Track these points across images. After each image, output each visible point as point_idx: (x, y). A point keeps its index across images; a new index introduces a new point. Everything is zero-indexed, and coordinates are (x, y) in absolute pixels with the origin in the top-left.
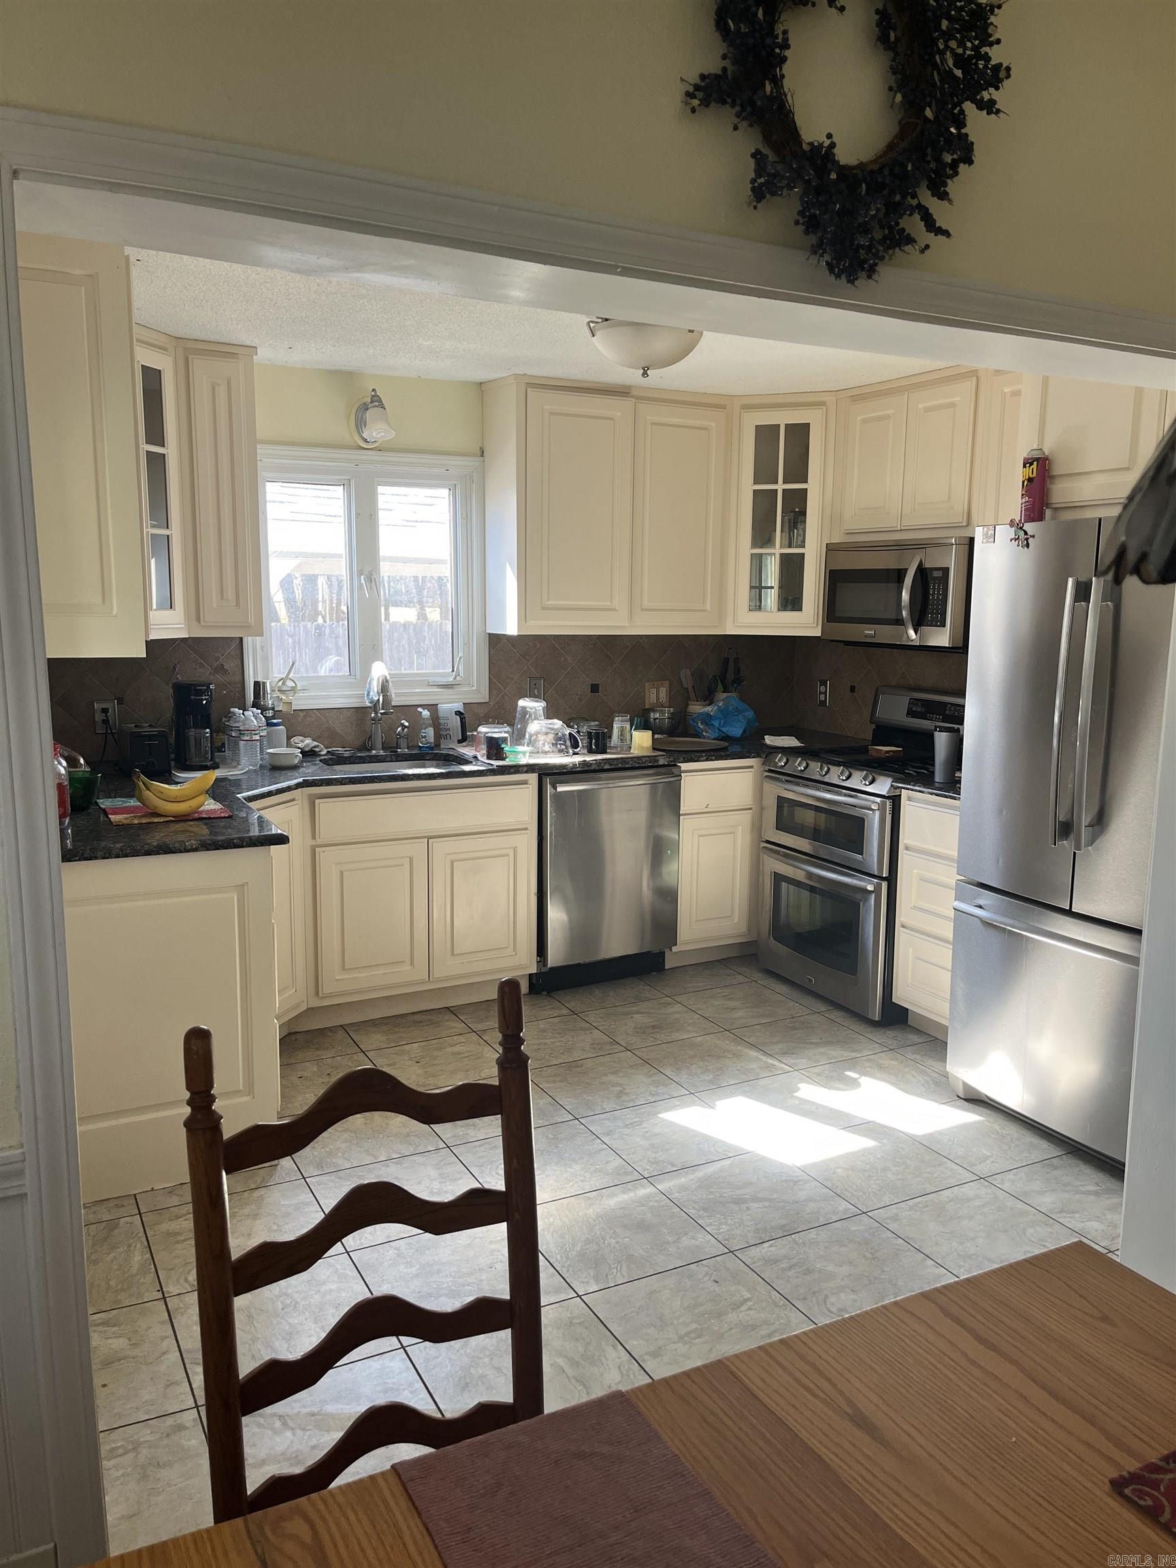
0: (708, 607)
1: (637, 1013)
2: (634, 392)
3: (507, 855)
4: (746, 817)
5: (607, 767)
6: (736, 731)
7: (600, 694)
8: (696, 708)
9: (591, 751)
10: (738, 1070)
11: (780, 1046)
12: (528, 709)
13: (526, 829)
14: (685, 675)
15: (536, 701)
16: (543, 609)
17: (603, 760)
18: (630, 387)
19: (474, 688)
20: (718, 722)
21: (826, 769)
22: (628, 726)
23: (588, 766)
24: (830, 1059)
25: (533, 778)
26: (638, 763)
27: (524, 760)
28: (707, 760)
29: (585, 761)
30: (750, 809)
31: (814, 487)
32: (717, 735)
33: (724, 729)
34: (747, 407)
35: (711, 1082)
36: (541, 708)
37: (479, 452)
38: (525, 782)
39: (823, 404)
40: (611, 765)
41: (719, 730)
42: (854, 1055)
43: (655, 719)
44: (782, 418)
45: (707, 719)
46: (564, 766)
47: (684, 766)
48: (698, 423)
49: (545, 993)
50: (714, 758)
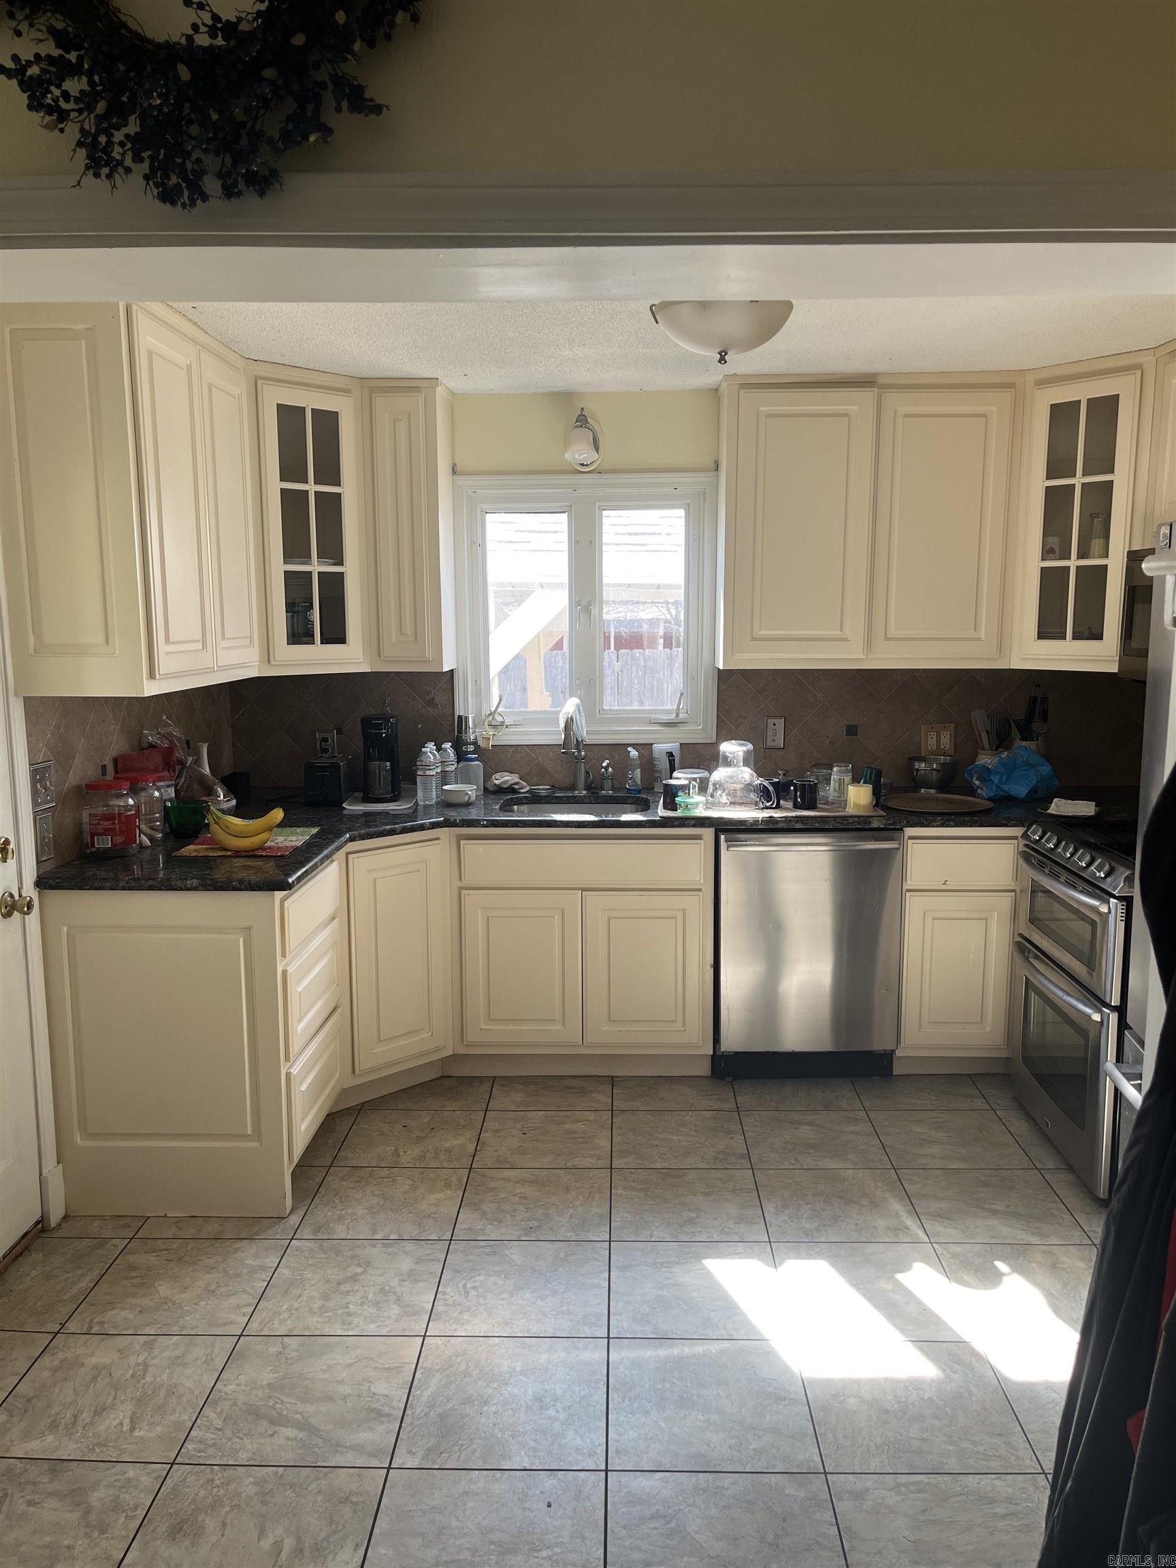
0: (983, 636)
1: (812, 1124)
2: (881, 380)
3: (674, 918)
4: (1006, 901)
5: (799, 826)
6: (1021, 791)
7: (858, 736)
8: (986, 760)
9: (796, 806)
10: (856, 1224)
11: (944, 1205)
12: (728, 754)
13: (700, 890)
14: (979, 718)
15: (741, 745)
16: (754, 639)
17: (796, 817)
18: (875, 375)
19: (700, 727)
20: (998, 777)
21: (1071, 850)
22: (848, 778)
23: (773, 823)
24: (993, 1237)
25: (708, 833)
26: (841, 823)
27: (700, 812)
28: (942, 826)
29: (771, 817)
30: (1014, 891)
31: (1121, 479)
32: (991, 794)
33: (1005, 787)
34: (1042, 383)
35: (807, 1233)
36: (741, 754)
37: (713, 465)
38: (699, 837)
39: (1139, 366)
40: (804, 824)
41: (998, 787)
42: (1034, 1240)
43: (917, 770)
44: (1082, 392)
45: (985, 774)
46: (742, 822)
47: (910, 831)
48: (977, 409)
49: (729, 1079)
50: (952, 823)
